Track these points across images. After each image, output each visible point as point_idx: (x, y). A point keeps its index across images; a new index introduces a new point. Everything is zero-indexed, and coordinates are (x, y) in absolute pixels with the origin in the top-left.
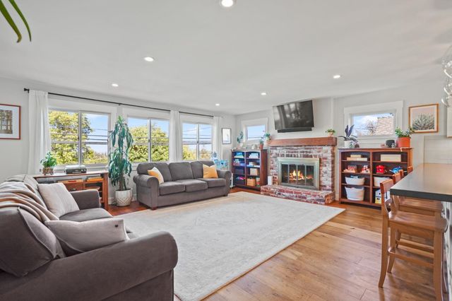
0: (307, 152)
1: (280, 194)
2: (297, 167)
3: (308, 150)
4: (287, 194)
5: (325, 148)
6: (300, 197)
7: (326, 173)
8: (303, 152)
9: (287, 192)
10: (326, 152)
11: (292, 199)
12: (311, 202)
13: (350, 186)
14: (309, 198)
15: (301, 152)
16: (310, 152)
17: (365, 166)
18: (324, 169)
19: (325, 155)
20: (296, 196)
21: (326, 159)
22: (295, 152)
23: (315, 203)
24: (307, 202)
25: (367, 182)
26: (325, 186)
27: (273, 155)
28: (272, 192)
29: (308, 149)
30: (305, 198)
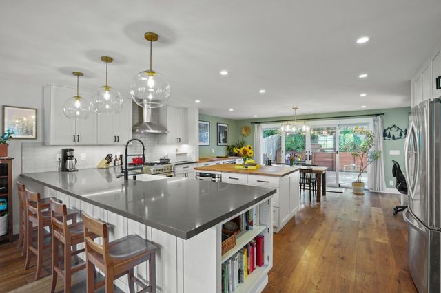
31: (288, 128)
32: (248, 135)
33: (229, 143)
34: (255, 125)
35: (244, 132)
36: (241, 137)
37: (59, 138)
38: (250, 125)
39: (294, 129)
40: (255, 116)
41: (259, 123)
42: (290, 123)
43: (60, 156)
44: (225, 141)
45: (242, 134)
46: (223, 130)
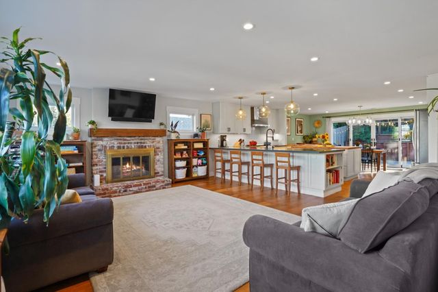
0: (141, 143)
1: (125, 191)
2: (131, 159)
3: (143, 141)
4: (135, 189)
5: (158, 139)
6: (149, 187)
7: (159, 161)
8: (137, 143)
9: (135, 186)
10: (159, 142)
11: (142, 192)
12: (160, 189)
13: (179, 168)
14: (158, 185)
15: (135, 143)
16: (144, 143)
17: (185, 152)
18: (157, 157)
19: (158, 145)
20: (146, 188)
21: (158, 148)
22: (128, 143)
23: (163, 188)
24: (156, 189)
25: (188, 164)
26: (158, 173)
27: (98, 148)
28: (115, 192)
29: (142, 139)
30: (154, 186)
31: (354, 121)
32: (320, 127)
33: (305, 133)
34: (327, 119)
35: (316, 125)
36: (314, 129)
37: (222, 130)
38: (322, 119)
39: (359, 122)
40: (327, 112)
41: (330, 117)
42: (355, 117)
43: (219, 139)
44: (301, 132)
45: (314, 126)
46: (300, 124)
